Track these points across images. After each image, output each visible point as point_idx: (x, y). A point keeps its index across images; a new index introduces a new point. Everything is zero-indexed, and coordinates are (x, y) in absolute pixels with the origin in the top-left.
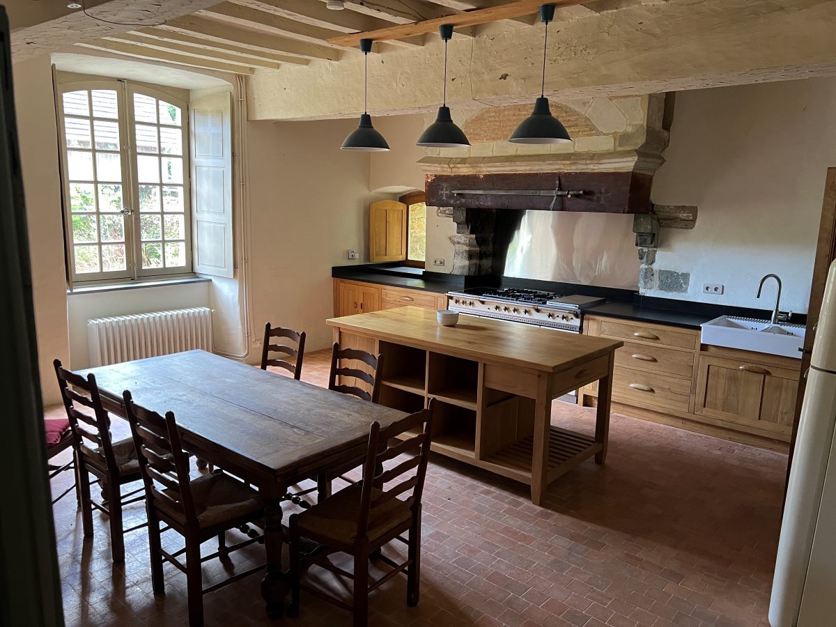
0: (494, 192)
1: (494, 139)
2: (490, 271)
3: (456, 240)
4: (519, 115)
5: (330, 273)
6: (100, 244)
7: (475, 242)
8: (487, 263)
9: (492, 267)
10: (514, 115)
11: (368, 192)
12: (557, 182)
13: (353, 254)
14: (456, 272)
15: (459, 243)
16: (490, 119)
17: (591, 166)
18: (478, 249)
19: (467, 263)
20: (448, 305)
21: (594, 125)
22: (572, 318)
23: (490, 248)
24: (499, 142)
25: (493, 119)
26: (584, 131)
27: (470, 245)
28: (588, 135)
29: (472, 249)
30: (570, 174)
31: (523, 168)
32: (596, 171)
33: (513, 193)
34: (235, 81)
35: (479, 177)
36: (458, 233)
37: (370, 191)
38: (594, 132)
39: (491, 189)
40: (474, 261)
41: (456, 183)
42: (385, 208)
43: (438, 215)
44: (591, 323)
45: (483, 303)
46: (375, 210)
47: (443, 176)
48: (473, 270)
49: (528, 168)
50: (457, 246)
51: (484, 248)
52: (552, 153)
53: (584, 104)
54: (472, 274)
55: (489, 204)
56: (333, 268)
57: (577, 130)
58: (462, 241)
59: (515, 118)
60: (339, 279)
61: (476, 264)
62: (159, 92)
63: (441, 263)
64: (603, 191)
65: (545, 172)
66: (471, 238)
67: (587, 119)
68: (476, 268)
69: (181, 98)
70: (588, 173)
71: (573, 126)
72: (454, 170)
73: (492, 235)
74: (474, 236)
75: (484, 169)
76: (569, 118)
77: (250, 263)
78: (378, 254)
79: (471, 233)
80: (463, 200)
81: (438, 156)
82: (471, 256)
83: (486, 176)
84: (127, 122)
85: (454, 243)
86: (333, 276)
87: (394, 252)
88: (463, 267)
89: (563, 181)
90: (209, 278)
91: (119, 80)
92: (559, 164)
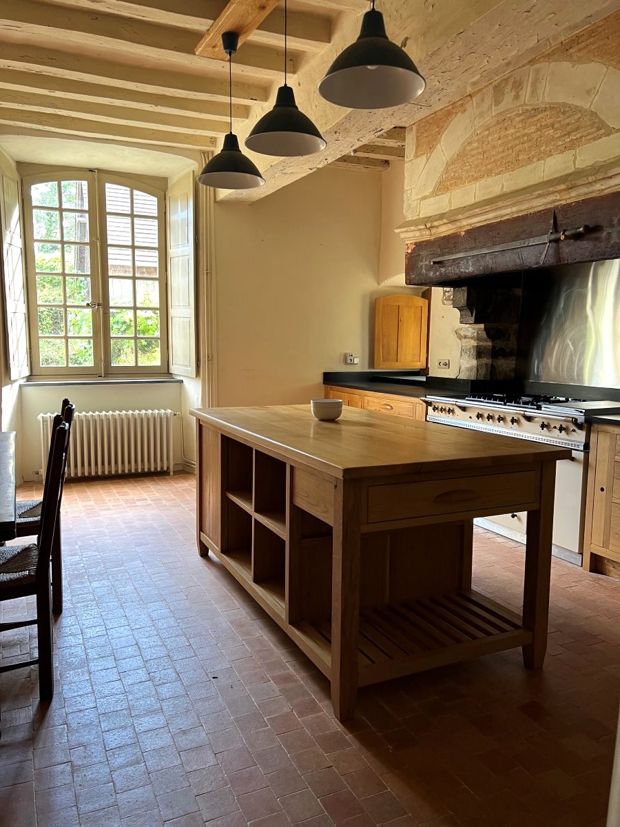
0: (475, 253)
1: (476, 179)
2: (513, 375)
3: (462, 333)
4: (506, 136)
5: (320, 379)
6: (67, 338)
7: (484, 335)
8: (507, 365)
9: (516, 370)
10: (499, 139)
11: (376, 284)
12: (552, 221)
13: (352, 358)
14: (463, 376)
15: (465, 337)
16: (473, 153)
17: (598, 186)
18: (490, 344)
19: (474, 362)
20: (427, 414)
21: (603, 121)
22: (574, 431)
23: (512, 343)
24: (482, 182)
25: (475, 152)
26: (589, 134)
27: (478, 339)
28: (595, 139)
29: (481, 343)
30: (569, 205)
31: (508, 211)
32: (606, 192)
33: (498, 248)
34: (200, 157)
35: (460, 235)
36: (461, 322)
37: (379, 285)
38: (603, 131)
39: (472, 249)
40: (485, 360)
41: (435, 249)
42: (398, 304)
43: (444, 304)
44: (601, 437)
45: (464, 409)
46: (384, 306)
47: (423, 242)
48: (483, 372)
49: (514, 209)
50: (464, 340)
51: (500, 344)
52: (545, 179)
53: (588, 92)
54: (481, 378)
55: (471, 269)
56: (325, 374)
57: (578, 136)
58: (469, 334)
59: (500, 142)
60: (329, 386)
61: (486, 364)
62: (133, 181)
63: (446, 364)
64: (615, 222)
65: (536, 210)
66: (479, 329)
67: (593, 114)
68: (487, 370)
69: (157, 186)
70: (593, 199)
71: (573, 132)
72: (434, 231)
73: (516, 326)
74: (482, 326)
75: (464, 223)
76: (567, 121)
77: (215, 362)
78: (386, 359)
79: (477, 322)
80: (443, 270)
81: (418, 217)
82: (480, 353)
83: (468, 232)
84: (98, 213)
85: (460, 337)
86: (324, 383)
87: (409, 358)
88: (470, 369)
89: (559, 218)
90: (179, 378)
91: (91, 170)
92: (553, 193)
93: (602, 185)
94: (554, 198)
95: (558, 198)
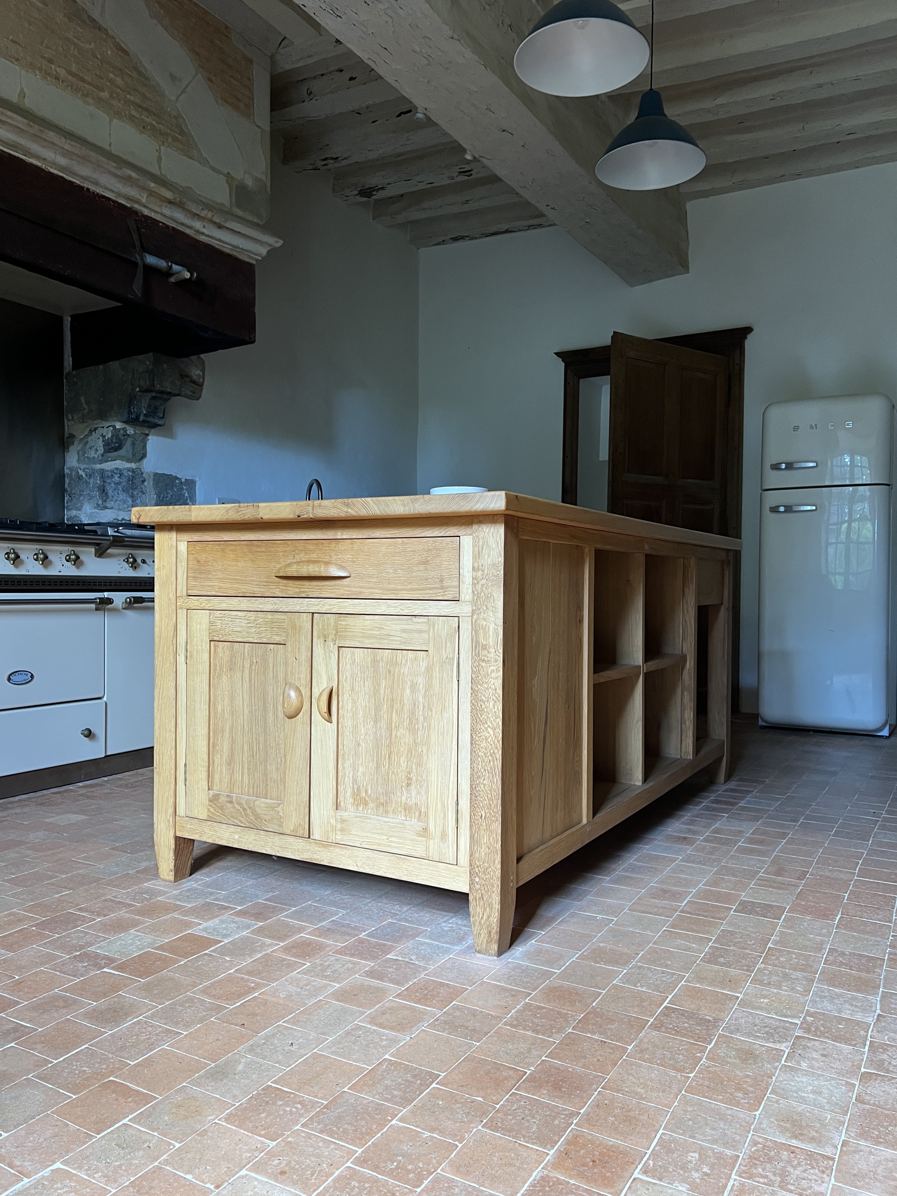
21: (194, 139)
28: (184, 153)
30: (154, 222)
38: (194, 152)
52: (114, 152)
57: (161, 127)
67: (180, 116)
71: (153, 113)
76: (144, 89)
89: (143, 232)
92: (144, 188)
93: (204, 227)
94: (138, 196)
95: (144, 201)
